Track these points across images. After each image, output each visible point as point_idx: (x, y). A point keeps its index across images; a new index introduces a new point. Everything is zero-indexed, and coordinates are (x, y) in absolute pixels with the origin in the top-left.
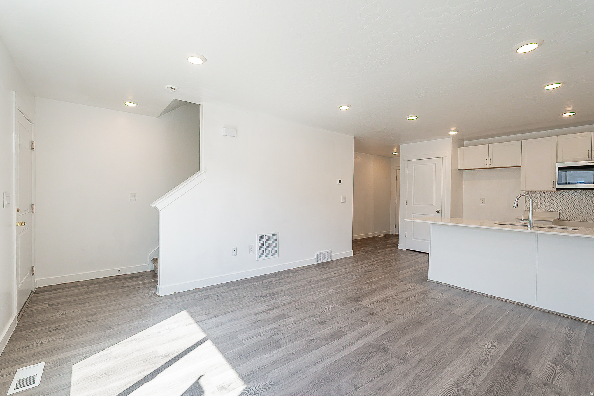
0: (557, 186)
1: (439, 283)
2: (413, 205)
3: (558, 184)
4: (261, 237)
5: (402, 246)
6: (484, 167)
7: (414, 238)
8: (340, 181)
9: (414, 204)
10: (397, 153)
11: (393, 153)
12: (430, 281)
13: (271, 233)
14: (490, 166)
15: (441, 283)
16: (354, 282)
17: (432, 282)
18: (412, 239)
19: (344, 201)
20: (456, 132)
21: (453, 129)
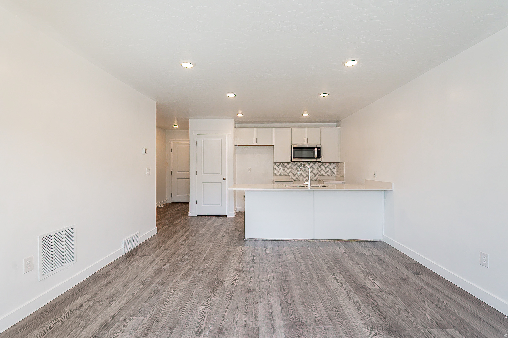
0: (293, 159)
1: (254, 240)
2: (202, 175)
3: (293, 158)
4: (45, 239)
5: (193, 213)
6: (252, 145)
7: (204, 204)
8: (145, 151)
9: (204, 174)
10: (177, 127)
11: (174, 126)
12: (247, 240)
13: (63, 228)
14: (256, 144)
15: (255, 239)
16: (192, 262)
17: (249, 240)
18: (203, 206)
19: (148, 174)
20: (242, 115)
21: (240, 112)
